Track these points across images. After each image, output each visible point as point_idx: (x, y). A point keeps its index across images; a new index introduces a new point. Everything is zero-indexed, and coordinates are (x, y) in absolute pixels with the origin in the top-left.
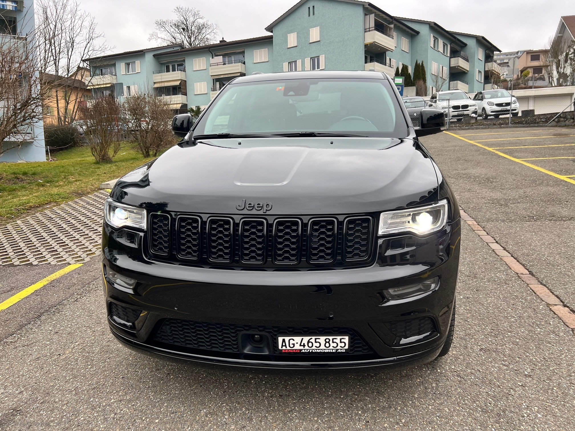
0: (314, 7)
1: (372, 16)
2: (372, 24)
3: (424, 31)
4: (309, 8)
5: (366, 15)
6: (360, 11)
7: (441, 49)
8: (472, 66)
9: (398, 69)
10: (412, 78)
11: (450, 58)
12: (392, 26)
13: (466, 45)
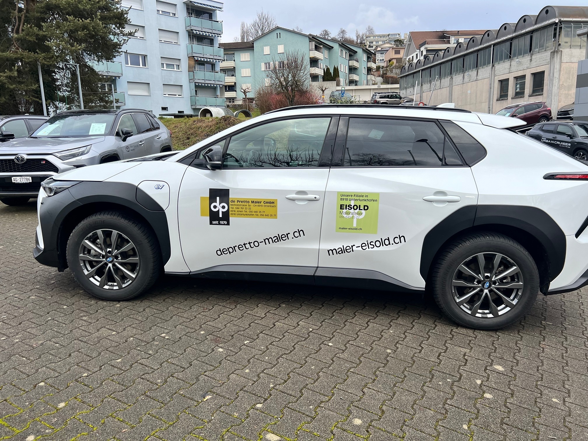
0: (280, 33)
1: (314, 43)
2: (314, 47)
3: (336, 46)
4: (277, 34)
5: (310, 41)
6: (308, 39)
7: (344, 57)
8: (361, 65)
9: (324, 69)
10: (332, 75)
11: (349, 60)
12: (322, 46)
13: (357, 52)
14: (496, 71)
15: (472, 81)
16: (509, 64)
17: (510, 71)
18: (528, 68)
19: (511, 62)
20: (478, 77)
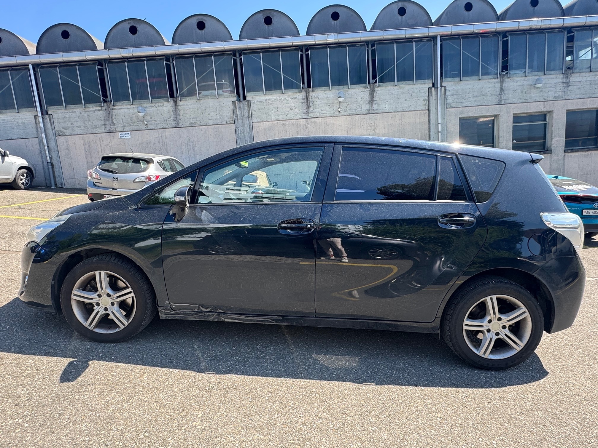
14: (450, 97)
15: (349, 112)
16: (498, 85)
17: (500, 101)
18: (557, 99)
19: (502, 82)
20: (375, 106)
